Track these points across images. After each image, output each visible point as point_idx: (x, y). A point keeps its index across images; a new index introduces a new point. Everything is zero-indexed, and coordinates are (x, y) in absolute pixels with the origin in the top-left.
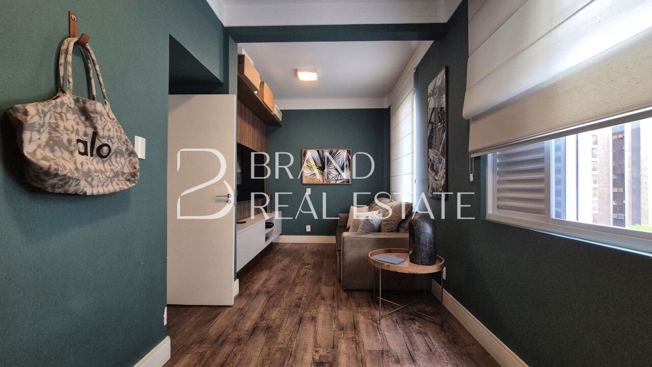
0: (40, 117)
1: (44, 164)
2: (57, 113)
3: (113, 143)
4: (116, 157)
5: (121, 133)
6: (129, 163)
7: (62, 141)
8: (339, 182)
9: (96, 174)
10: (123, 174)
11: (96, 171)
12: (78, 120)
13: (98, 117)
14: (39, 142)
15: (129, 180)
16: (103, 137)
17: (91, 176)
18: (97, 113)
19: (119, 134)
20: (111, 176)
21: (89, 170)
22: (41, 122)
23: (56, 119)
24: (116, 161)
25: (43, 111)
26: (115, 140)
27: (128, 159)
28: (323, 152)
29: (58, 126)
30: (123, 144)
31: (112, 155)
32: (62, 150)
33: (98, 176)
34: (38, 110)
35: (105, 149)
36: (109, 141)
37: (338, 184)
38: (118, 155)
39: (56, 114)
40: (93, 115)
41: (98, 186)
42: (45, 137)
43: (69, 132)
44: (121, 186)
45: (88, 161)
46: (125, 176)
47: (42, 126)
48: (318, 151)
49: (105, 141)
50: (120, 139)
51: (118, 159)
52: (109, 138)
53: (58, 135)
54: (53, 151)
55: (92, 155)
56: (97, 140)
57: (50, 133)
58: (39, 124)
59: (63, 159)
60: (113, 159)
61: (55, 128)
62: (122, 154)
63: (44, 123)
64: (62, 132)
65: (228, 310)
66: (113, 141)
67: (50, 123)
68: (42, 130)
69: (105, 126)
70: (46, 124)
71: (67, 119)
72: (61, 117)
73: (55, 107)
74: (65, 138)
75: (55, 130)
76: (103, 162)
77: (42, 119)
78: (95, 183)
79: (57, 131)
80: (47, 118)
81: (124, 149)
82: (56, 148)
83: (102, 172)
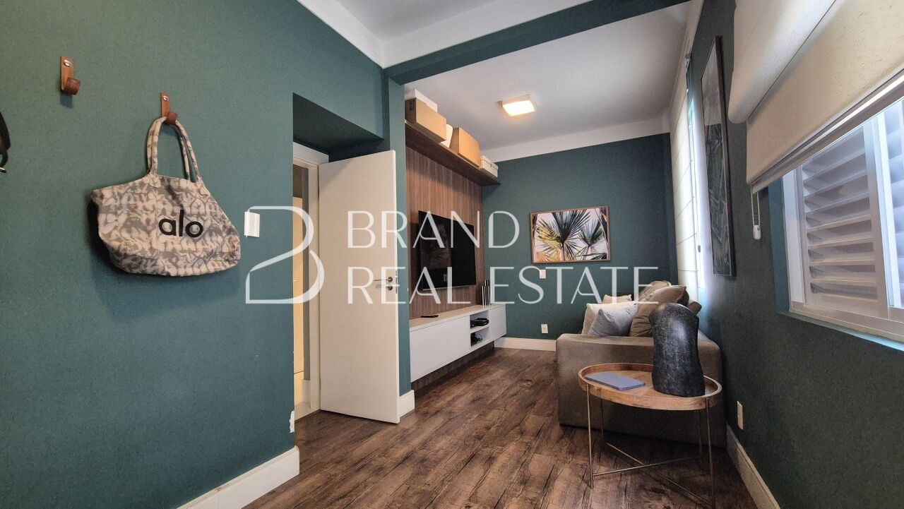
0: (116, 199)
1: (115, 244)
2: (137, 194)
3: (205, 221)
4: (211, 235)
5: (216, 209)
6: (229, 241)
7: (140, 222)
8: (589, 258)
9: (182, 254)
10: (222, 253)
11: (183, 251)
12: (164, 199)
13: (184, 194)
14: (116, 224)
15: (227, 260)
16: (191, 215)
17: (175, 256)
18: (182, 190)
19: (213, 210)
20: (202, 256)
21: (174, 250)
22: (118, 204)
23: (135, 200)
24: (211, 241)
25: (119, 194)
26: (208, 217)
27: (227, 238)
28: (561, 214)
29: (136, 207)
30: (219, 221)
31: (205, 234)
32: (140, 230)
33: (185, 256)
34: (113, 193)
35: (195, 227)
36: (199, 219)
37: (588, 262)
38: (214, 233)
39: (136, 196)
40: (177, 193)
41: (185, 267)
42: (123, 218)
43: (149, 212)
44: (217, 267)
45: (174, 241)
46: (224, 257)
47: (120, 207)
48: (554, 214)
49: (194, 219)
50: (214, 216)
51: (214, 238)
52: (199, 215)
53: (136, 215)
54: (129, 232)
55: (181, 235)
56: (184, 218)
57: (129, 214)
58: (115, 206)
59: (140, 239)
60: (207, 238)
61: (133, 209)
62: (218, 232)
63: (121, 204)
64: (141, 213)
65: (391, 428)
66: (205, 218)
67: (128, 205)
68: (119, 212)
69: (192, 203)
70: (125, 206)
71: (148, 199)
72: (140, 197)
73: (134, 188)
74: (143, 219)
75: (133, 211)
76: (195, 242)
77: (119, 201)
78: (179, 263)
79: (136, 212)
80: (124, 200)
81: (221, 226)
82: (133, 229)
83: (190, 252)
